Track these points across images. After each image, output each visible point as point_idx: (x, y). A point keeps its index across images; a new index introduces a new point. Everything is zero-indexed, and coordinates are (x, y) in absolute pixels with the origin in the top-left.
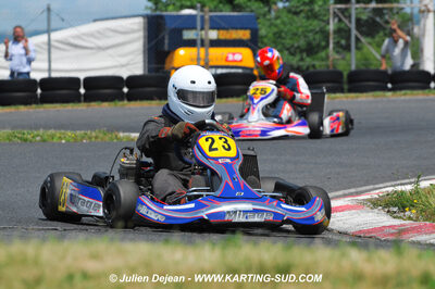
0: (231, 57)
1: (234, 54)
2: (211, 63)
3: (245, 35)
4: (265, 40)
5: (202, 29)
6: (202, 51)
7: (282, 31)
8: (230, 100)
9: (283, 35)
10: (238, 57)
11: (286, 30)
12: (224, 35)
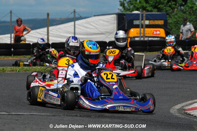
0: (155, 33)
1: (156, 31)
2: (146, 35)
3: (161, 22)
4: (171, 25)
5: (142, 20)
6: (142, 29)
7: (178, 21)
8: (154, 52)
9: (179, 22)
10: (158, 32)
11: (180, 20)
12: (152, 22)
